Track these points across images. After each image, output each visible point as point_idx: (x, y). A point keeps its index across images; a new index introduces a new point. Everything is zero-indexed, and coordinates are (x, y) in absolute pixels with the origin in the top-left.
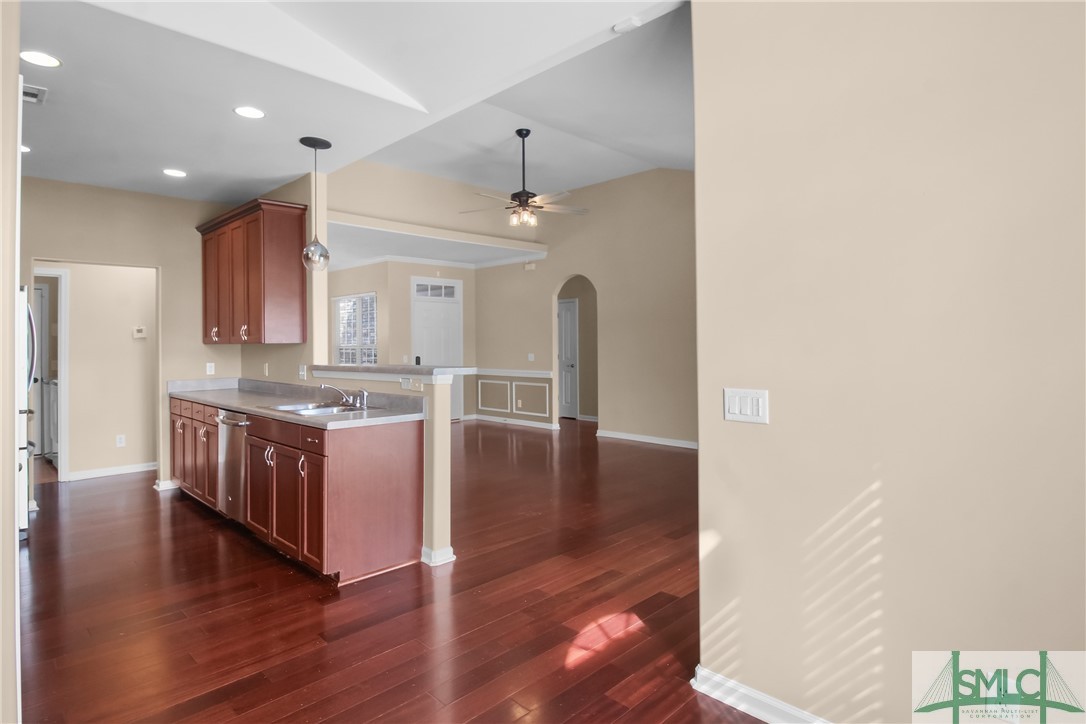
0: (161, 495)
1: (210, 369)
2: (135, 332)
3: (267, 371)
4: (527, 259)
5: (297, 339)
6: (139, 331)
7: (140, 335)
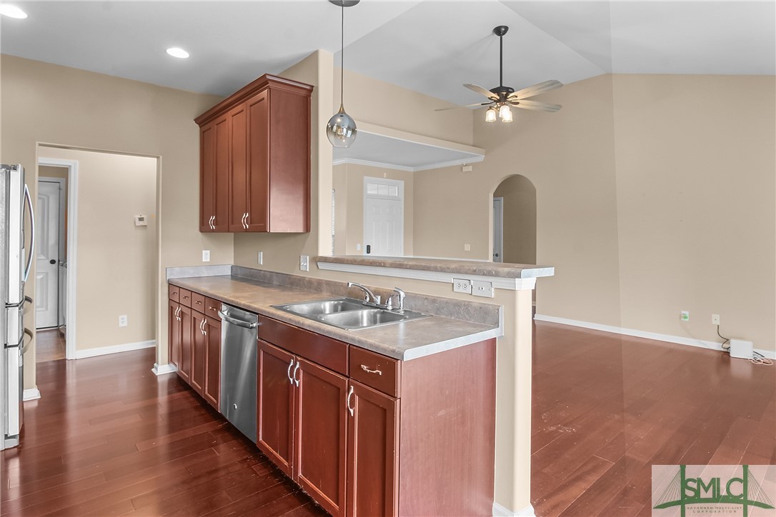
0: (159, 380)
1: (206, 256)
2: (137, 220)
3: (261, 259)
4: (464, 162)
5: (300, 229)
6: (141, 219)
7: (142, 223)
